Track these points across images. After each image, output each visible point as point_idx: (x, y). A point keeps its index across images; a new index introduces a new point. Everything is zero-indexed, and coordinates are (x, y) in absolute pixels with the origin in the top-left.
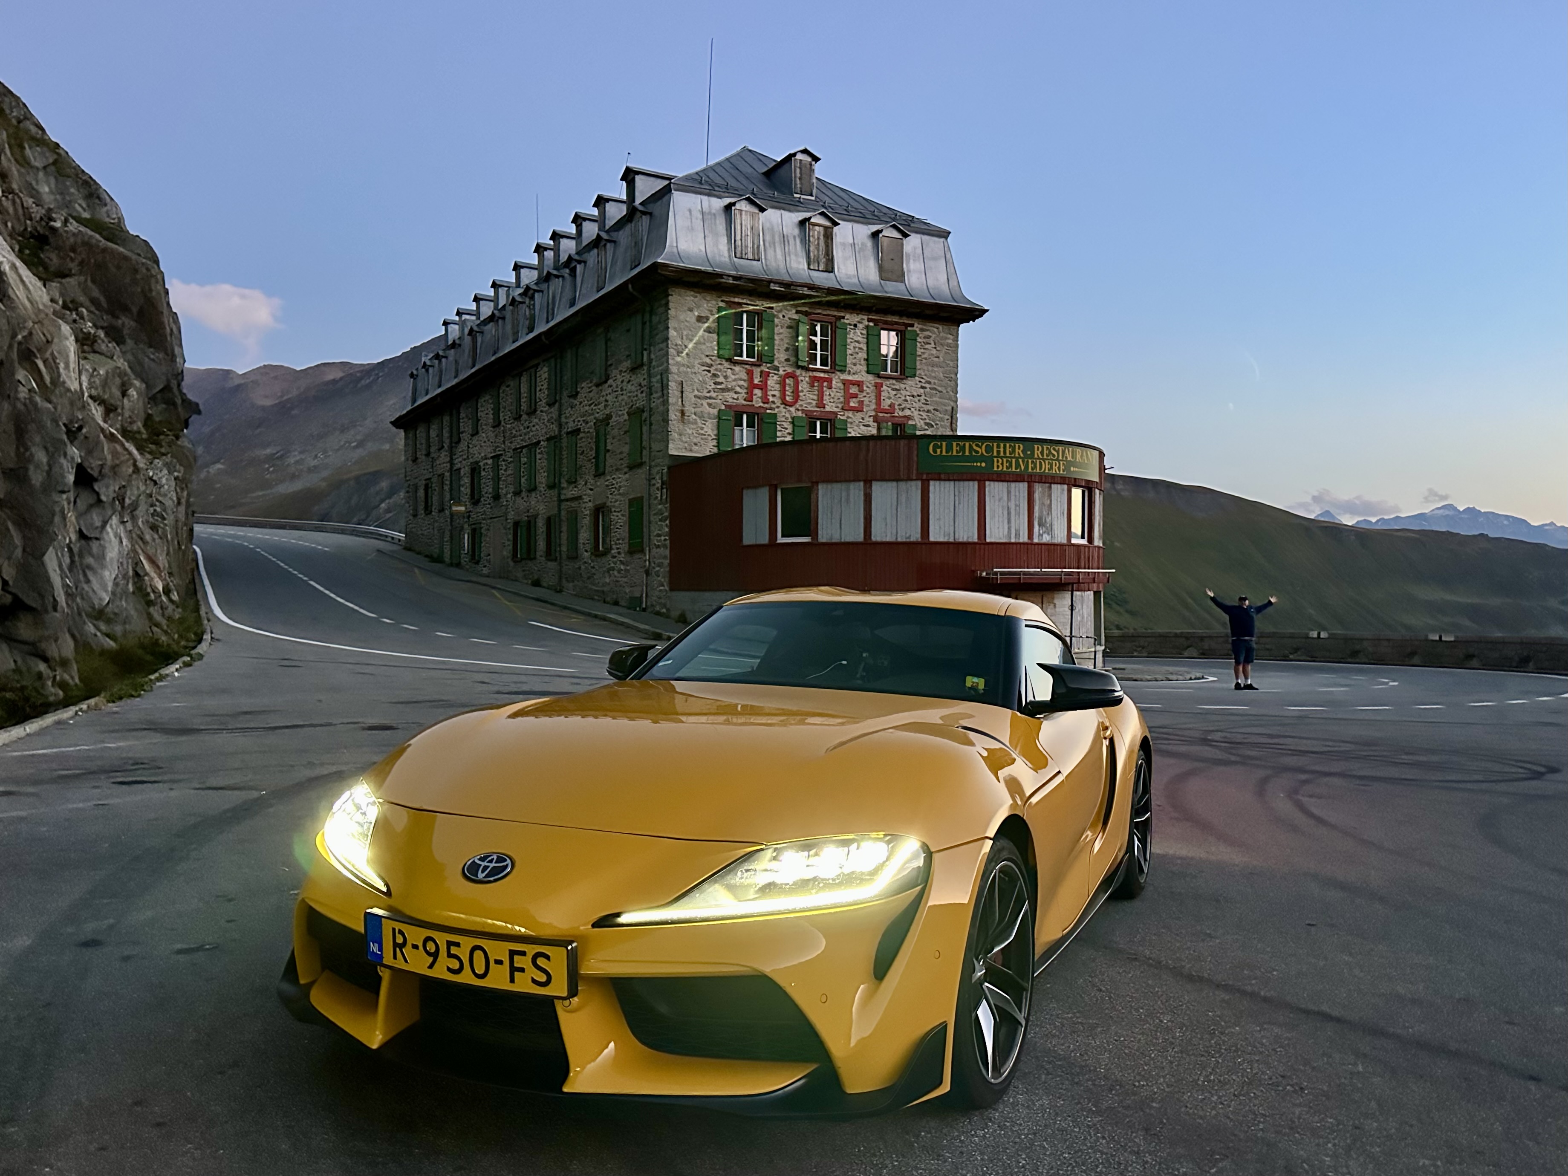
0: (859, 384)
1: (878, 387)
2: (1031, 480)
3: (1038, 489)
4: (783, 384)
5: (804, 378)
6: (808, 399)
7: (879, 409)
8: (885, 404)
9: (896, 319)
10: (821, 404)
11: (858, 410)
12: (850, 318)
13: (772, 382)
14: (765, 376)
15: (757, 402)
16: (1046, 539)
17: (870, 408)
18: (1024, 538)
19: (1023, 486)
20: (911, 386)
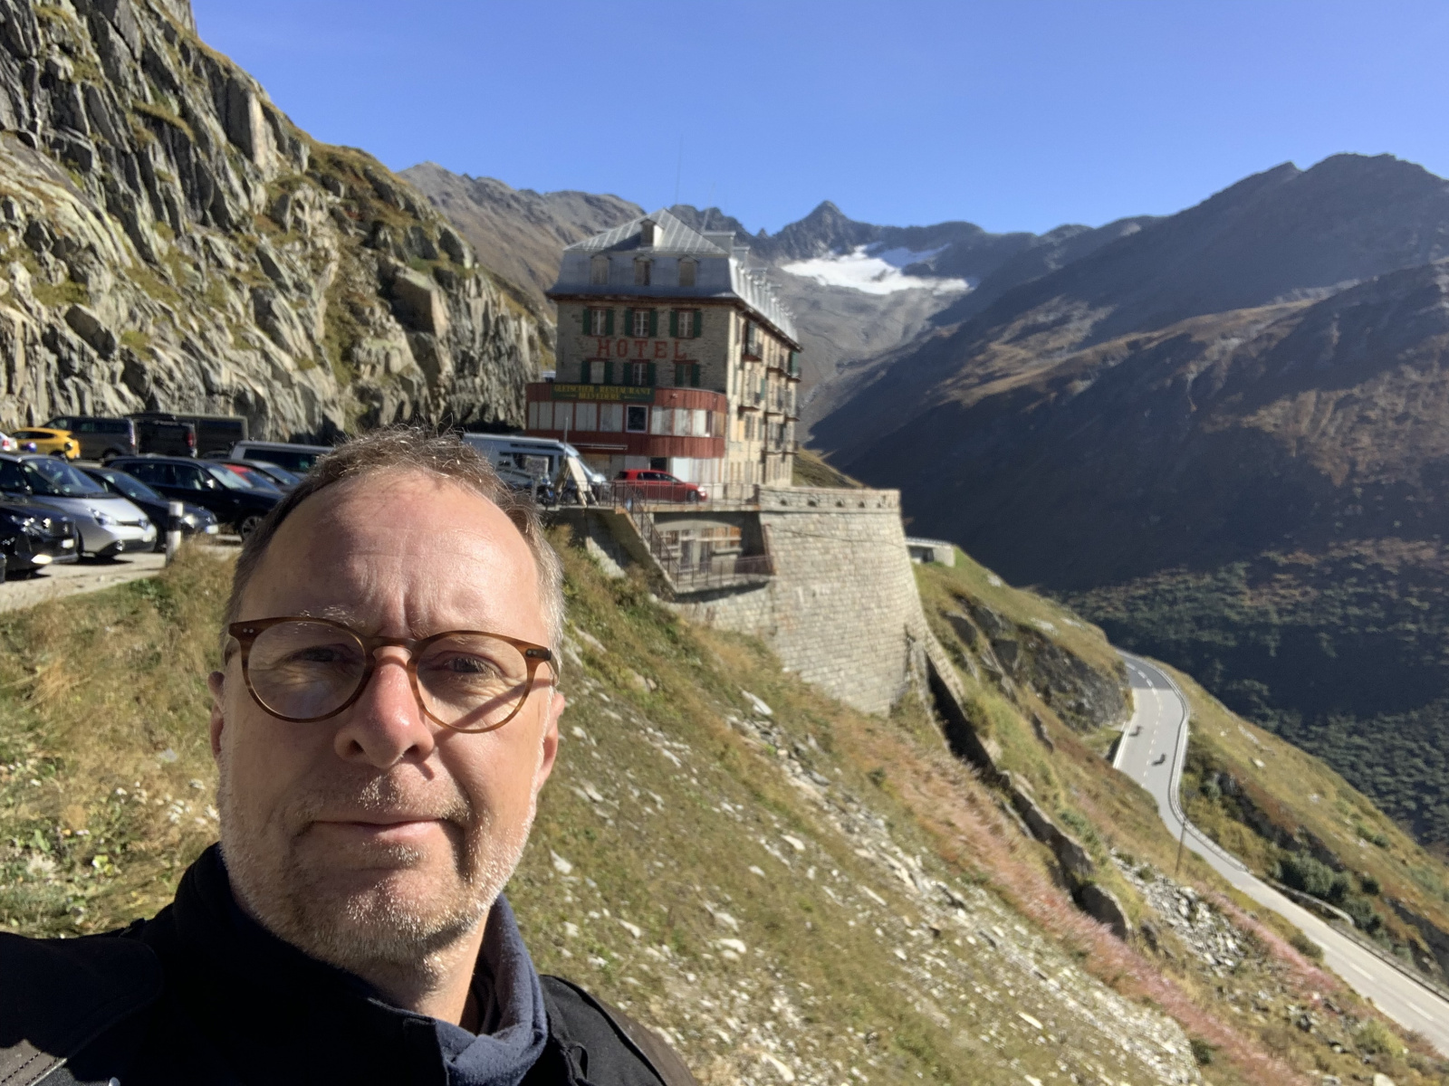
0: (665, 343)
1: (676, 344)
2: (599, 402)
3: (603, 407)
4: (618, 346)
5: (631, 341)
6: (633, 353)
7: (676, 356)
8: (681, 353)
9: (689, 306)
10: (640, 355)
11: (665, 356)
12: (660, 308)
13: (613, 345)
14: (608, 342)
15: (603, 355)
16: (607, 430)
17: (671, 356)
18: (594, 428)
19: (593, 407)
20: (699, 342)
